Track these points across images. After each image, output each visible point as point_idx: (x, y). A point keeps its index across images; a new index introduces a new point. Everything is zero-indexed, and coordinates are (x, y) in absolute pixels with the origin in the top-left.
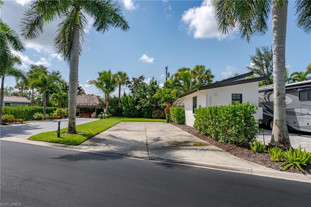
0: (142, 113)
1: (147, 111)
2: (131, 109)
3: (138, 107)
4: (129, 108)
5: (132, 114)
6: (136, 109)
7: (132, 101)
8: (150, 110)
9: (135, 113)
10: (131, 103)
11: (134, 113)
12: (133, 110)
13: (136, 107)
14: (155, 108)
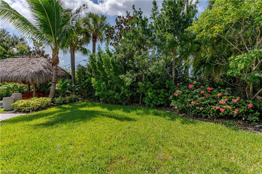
0: (138, 94)
2: (111, 83)
3: (128, 79)
4: (107, 83)
5: (114, 95)
6: (122, 82)
7: (113, 63)
8: (162, 86)
9: (122, 92)
10: (111, 68)
11: (120, 93)
12: (117, 87)
13: (121, 76)
14: (173, 81)
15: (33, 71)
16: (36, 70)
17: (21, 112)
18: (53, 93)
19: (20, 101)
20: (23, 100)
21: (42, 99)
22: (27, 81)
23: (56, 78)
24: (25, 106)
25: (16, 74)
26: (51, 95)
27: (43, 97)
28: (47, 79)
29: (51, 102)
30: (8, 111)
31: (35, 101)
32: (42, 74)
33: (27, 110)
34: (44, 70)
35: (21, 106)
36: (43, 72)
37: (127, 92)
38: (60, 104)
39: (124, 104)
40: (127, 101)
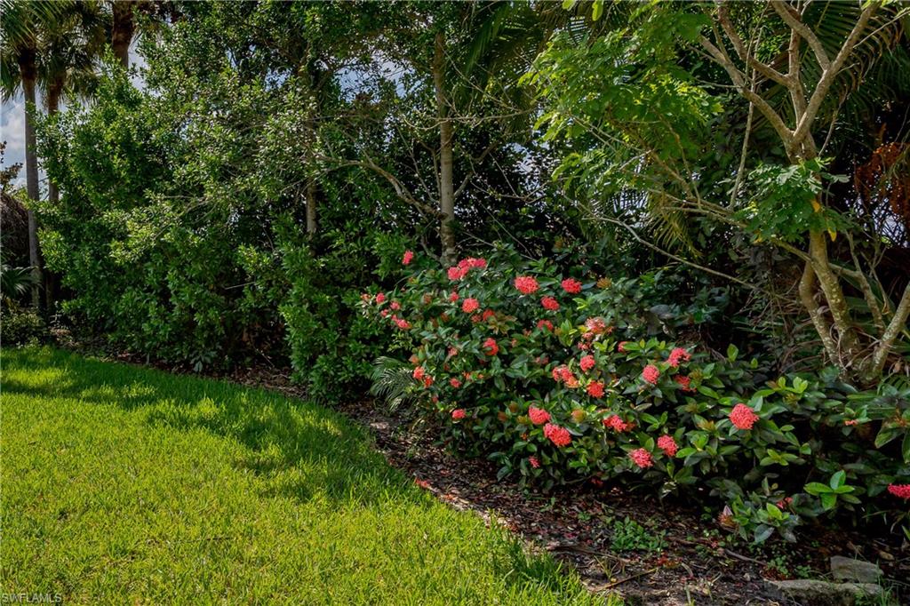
14: (446, 239)
37: (200, 301)
39: (199, 367)
40: (213, 354)
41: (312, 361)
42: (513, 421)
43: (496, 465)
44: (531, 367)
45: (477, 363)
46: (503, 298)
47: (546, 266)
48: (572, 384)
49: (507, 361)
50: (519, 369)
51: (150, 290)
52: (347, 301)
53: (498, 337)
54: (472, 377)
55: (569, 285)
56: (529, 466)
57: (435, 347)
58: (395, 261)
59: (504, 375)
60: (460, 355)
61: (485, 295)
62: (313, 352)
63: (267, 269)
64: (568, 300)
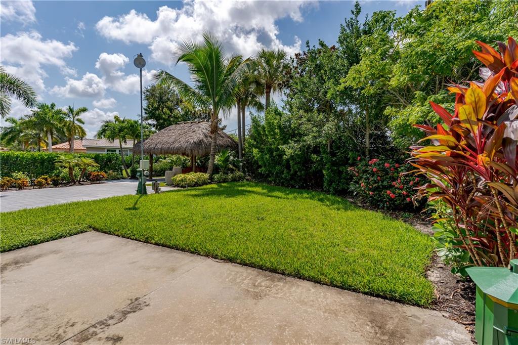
1: (334, 164)
4: (271, 155)
5: (282, 173)
14: (367, 153)
15: (192, 141)
16: (195, 140)
17: (178, 187)
18: (212, 168)
19: (179, 175)
20: (181, 175)
21: (199, 174)
22: (187, 153)
23: (215, 149)
24: (182, 181)
25: (177, 145)
26: (209, 170)
27: (201, 171)
28: (207, 150)
29: (209, 179)
30: (169, 185)
31: (192, 176)
32: (202, 144)
33: (184, 185)
34: (204, 139)
35: (179, 181)
36: (203, 141)
37: (299, 169)
38: (220, 182)
39: (297, 187)
40: (301, 183)
41: (331, 184)
42: (383, 194)
43: (379, 205)
44: (388, 183)
45: (375, 182)
46: (382, 168)
47: (392, 161)
48: (396, 186)
49: (382, 182)
50: (385, 183)
51: (283, 166)
52: (341, 169)
53: (381, 177)
54: (374, 185)
55: (397, 165)
56: (387, 204)
57: (365, 179)
58: (354, 159)
59: (382, 185)
60: (372, 180)
61: (378, 167)
62: (330, 182)
63: (319, 160)
64: (396, 169)
